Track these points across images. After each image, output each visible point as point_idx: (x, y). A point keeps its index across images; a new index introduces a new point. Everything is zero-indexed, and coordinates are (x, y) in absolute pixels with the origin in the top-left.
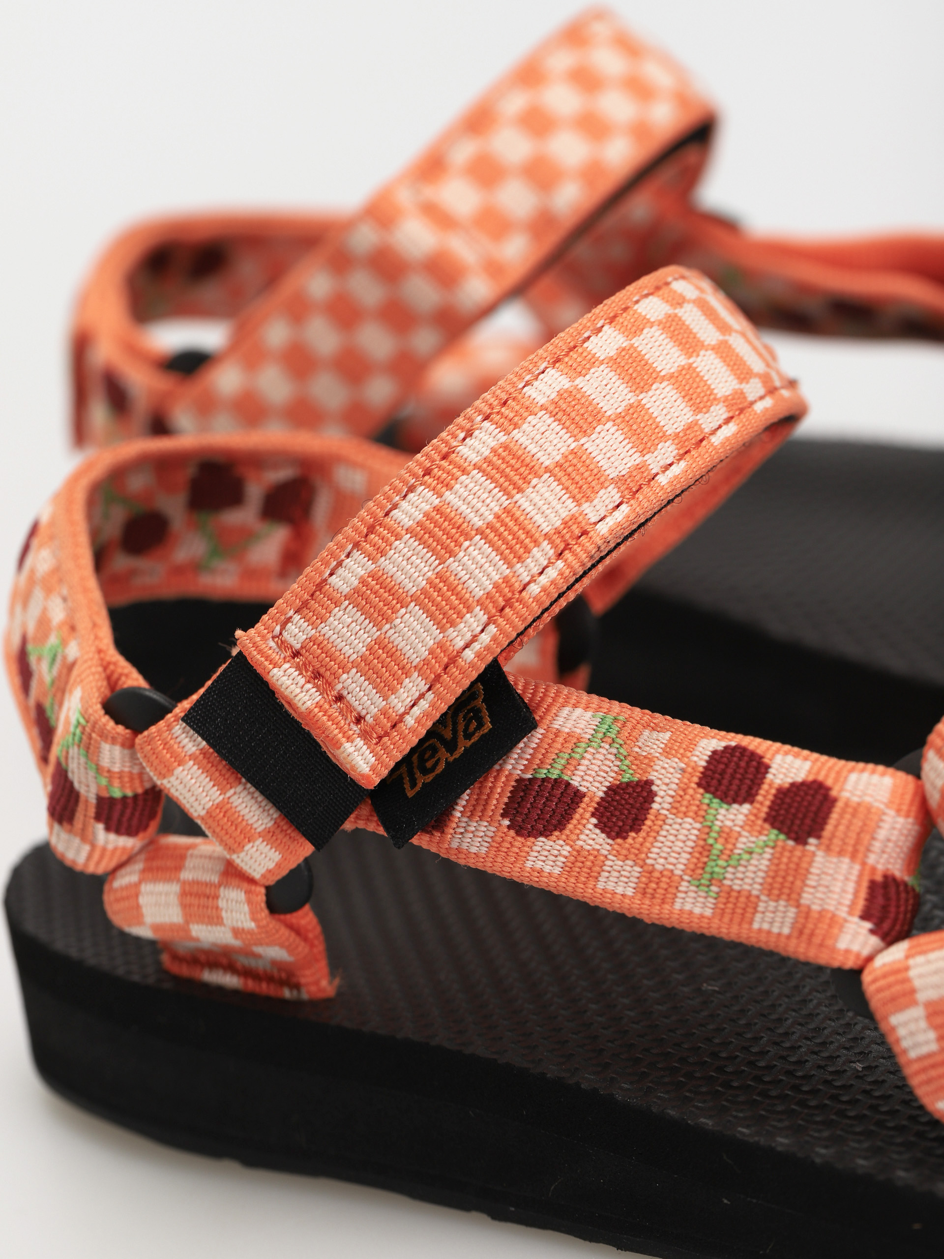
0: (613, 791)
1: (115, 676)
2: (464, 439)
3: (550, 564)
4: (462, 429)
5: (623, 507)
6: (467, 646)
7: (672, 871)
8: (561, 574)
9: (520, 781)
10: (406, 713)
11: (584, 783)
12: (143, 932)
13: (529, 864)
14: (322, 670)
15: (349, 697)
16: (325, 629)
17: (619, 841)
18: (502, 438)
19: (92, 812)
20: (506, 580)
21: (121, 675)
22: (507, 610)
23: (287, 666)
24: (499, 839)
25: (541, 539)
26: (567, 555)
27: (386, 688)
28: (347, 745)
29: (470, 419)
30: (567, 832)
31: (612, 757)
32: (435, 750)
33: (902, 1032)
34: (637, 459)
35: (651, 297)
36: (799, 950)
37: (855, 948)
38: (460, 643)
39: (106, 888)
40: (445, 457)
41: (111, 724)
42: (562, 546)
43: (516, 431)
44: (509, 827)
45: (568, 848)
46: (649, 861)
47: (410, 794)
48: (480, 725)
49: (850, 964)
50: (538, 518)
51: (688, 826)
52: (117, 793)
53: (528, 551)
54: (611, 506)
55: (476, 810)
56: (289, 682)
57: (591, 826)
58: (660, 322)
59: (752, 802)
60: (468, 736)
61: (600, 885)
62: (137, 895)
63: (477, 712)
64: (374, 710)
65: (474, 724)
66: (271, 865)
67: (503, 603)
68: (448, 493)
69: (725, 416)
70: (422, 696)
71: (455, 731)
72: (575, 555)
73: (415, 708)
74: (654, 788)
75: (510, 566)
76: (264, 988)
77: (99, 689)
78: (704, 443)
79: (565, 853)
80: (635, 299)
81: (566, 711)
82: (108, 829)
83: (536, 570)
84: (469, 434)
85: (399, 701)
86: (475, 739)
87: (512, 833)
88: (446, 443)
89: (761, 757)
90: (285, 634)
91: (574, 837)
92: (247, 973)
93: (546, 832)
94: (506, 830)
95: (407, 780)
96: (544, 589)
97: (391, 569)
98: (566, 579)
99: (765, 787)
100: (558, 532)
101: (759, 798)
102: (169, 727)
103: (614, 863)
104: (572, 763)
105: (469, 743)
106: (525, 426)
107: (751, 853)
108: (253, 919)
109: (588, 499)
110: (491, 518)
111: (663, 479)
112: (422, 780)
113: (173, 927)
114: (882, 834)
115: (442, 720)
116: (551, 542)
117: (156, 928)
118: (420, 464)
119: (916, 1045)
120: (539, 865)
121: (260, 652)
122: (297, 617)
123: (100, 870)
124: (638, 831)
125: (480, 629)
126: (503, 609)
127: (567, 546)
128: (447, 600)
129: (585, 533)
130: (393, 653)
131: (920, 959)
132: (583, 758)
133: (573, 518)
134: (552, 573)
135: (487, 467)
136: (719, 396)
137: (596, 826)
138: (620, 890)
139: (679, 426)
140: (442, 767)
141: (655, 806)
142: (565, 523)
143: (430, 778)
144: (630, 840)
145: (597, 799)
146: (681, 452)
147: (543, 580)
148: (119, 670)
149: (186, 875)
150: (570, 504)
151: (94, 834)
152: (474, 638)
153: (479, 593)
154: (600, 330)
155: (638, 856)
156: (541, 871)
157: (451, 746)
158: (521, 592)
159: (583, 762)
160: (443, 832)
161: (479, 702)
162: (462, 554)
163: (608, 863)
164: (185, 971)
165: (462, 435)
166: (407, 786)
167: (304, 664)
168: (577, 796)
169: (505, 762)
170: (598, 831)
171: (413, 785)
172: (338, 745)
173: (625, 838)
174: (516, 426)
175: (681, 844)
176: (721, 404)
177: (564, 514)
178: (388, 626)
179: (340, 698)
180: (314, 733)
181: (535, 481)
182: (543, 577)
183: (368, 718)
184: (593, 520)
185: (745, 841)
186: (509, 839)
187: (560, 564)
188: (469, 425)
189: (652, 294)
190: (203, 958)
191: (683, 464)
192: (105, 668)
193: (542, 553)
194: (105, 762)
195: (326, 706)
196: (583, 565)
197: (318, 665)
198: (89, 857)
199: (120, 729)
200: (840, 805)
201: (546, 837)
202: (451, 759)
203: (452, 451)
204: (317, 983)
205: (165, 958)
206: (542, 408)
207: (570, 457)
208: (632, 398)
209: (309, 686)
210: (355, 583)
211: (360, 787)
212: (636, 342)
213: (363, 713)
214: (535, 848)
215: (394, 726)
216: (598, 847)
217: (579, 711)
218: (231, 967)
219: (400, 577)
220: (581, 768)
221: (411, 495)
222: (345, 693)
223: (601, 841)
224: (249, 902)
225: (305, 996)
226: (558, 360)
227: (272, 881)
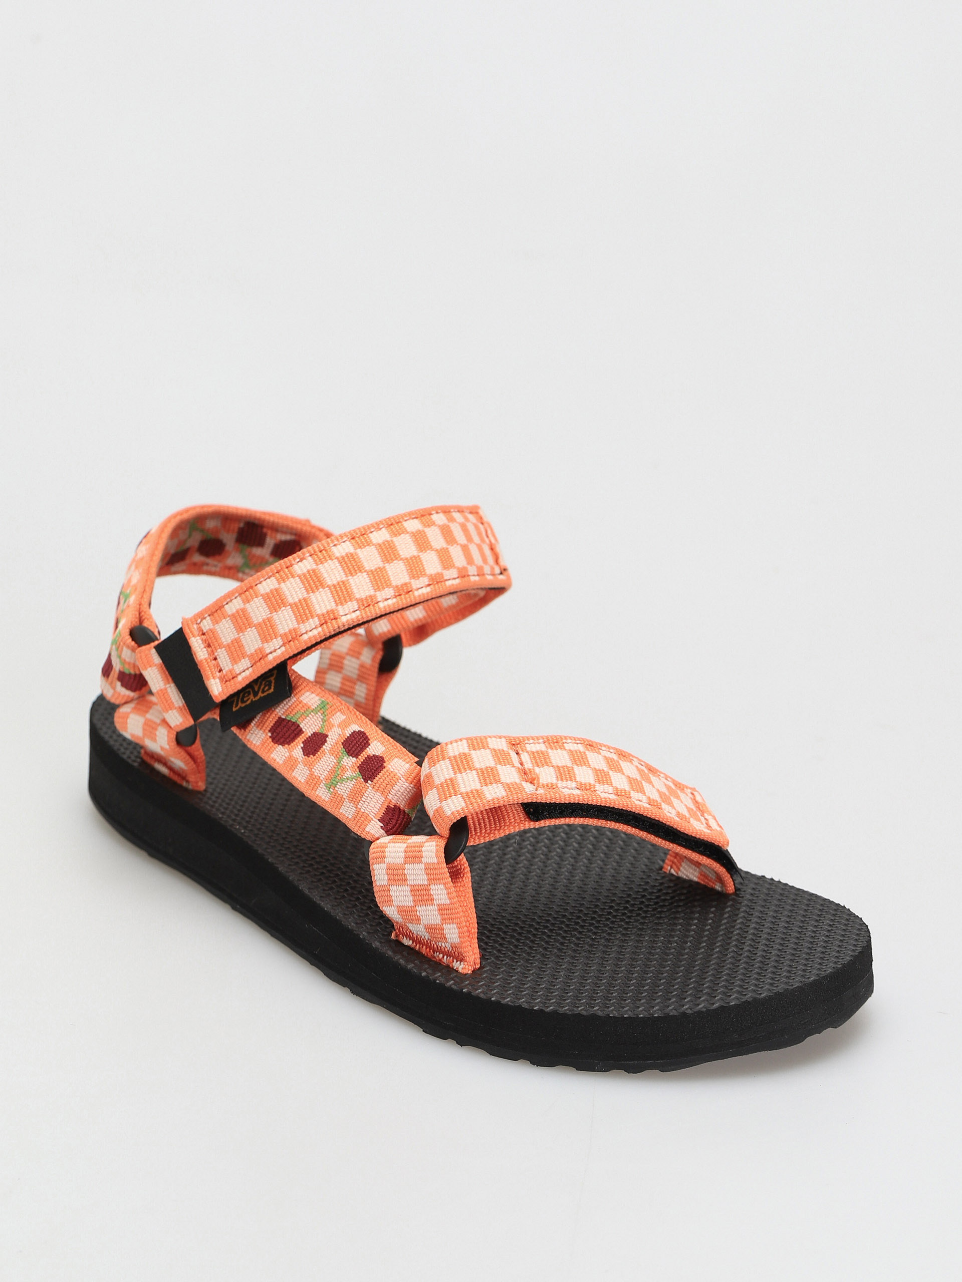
0: (315, 734)
1: (143, 618)
2: (298, 562)
3: (316, 628)
4: (299, 557)
5: (358, 612)
6: (271, 653)
7: (319, 777)
8: (319, 633)
9: (280, 718)
10: (240, 674)
11: (305, 728)
12: (127, 735)
13: (272, 755)
14: (211, 645)
15: (219, 660)
16: (217, 627)
17: (306, 757)
18: (314, 567)
19: (116, 676)
20: (295, 629)
21: (146, 618)
22: (292, 642)
23: (198, 638)
24: (264, 741)
25: (315, 616)
26: (325, 626)
27: (234, 660)
28: (212, 680)
29: (304, 554)
30: (290, 746)
31: (320, 720)
32: (249, 694)
33: (376, 872)
34: (372, 592)
35: (415, 520)
36: (351, 826)
37: (373, 832)
38: (268, 651)
39: (117, 711)
40: (287, 568)
41: (130, 640)
42: (323, 621)
43: (321, 565)
44: (270, 737)
45: (288, 754)
46: (313, 770)
47: (234, 709)
48: (270, 688)
49: (368, 838)
50: (317, 607)
51: (331, 760)
52: (127, 671)
53: (308, 619)
54: (352, 610)
55: (260, 725)
56: (197, 645)
57: (300, 747)
58: (439, 526)
59: (357, 758)
60: (263, 692)
61: (294, 774)
62: (127, 718)
63: (270, 682)
64: (227, 669)
65: (267, 688)
66: (178, 723)
67: (291, 639)
68: (283, 584)
69: (427, 583)
70: (248, 669)
71: (259, 688)
72: (328, 627)
73: (244, 673)
74: (327, 739)
75: (298, 624)
76: (175, 778)
77: (132, 622)
78: (411, 593)
79: (286, 755)
80: (406, 519)
81: (308, 694)
82: (123, 685)
83: (309, 629)
84: (301, 560)
85: (238, 668)
86: (265, 694)
87: (270, 740)
88: (290, 561)
89: (369, 740)
90: (201, 624)
91: (292, 750)
92: (171, 769)
93: (283, 744)
94: (268, 737)
95: (235, 703)
96: (310, 638)
97: (250, 610)
98: (320, 637)
99: (364, 753)
100: (323, 615)
101: (360, 757)
102: (149, 650)
103: (301, 766)
104: (304, 716)
105: (262, 695)
106: (326, 564)
107: (348, 779)
108: (168, 744)
109: (342, 604)
110: (297, 600)
111: (381, 605)
112: (240, 705)
113: (138, 738)
114: (396, 788)
115: (255, 681)
116: (319, 619)
117: (133, 735)
118: (276, 567)
119: (380, 880)
120: (276, 757)
121: (189, 628)
122: (208, 618)
123: (117, 702)
124: (314, 755)
125: (278, 647)
126: (290, 641)
127: (326, 622)
128: (268, 630)
129: (335, 619)
130: (241, 646)
131: (392, 845)
132: (308, 716)
133: (332, 611)
134: (315, 632)
135: (304, 578)
136: (428, 573)
137: (302, 748)
138: (299, 779)
139: (399, 583)
140: (249, 702)
141: (324, 747)
142: (328, 612)
143: (243, 705)
144: (310, 758)
145: (307, 736)
146: (397, 594)
147: (310, 634)
148: (146, 616)
149: (148, 716)
150: (333, 604)
151: (115, 685)
152: (275, 650)
153: (282, 632)
154: (381, 529)
155: (310, 766)
156: (275, 760)
157: (256, 694)
158: (300, 636)
159: (308, 718)
160: (245, 730)
161: (272, 679)
162: (280, 612)
163: (299, 765)
164: (148, 760)
165: (298, 560)
166: (234, 706)
167: (205, 640)
168: (300, 732)
169: (277, 707)
170: (301, 750)
171: (237, 706)
172: (208, 679)
173: (308, 757)
174: (322, 563)
175: (326, 767)
176: (427, 578)
177: (329, 608)
178: (241, 634)
179: (215, 659)
180: (201, 671)
181: (321, 590)
182: (311, 632)
183: (224, 671)
184: (342, 614)
185: (349, 774)
186: (268, 742)
187: (320, 629)
188: (302, 556)
189: (417, 518)
190: (156, 757)
191: (394, 600)
192: (140, 614)
193: (314, 622)
194: (123, 656)
195: (209, 660)
196: (330, 632)
197: (210, 642)
198: (113, 696)
199: (133, 643)
200: (385, 770)
201: (282, 746)
202: (254, 700)
203: (291, 565)
204: (197, 782)
205: (142, 751)
206: (337, 558)
207: (341, 583)
208: (381, 565)
209: (205, 649)
210: (234, 611)
211: (213, 700)
212: (395, 539)
213: (223, 668)
214: (277, 749)
215: (233, 678)
216: (298, 757)
217: (313, 695)
218: (165, 764)
219: (252, 614)
220: (306, 720)
221: (268, 580)
222: (218, 657)
223: (300, 755)
224: (168, 736)
225: (190, 787)
226: (353, 538)
227: (179, 730)
